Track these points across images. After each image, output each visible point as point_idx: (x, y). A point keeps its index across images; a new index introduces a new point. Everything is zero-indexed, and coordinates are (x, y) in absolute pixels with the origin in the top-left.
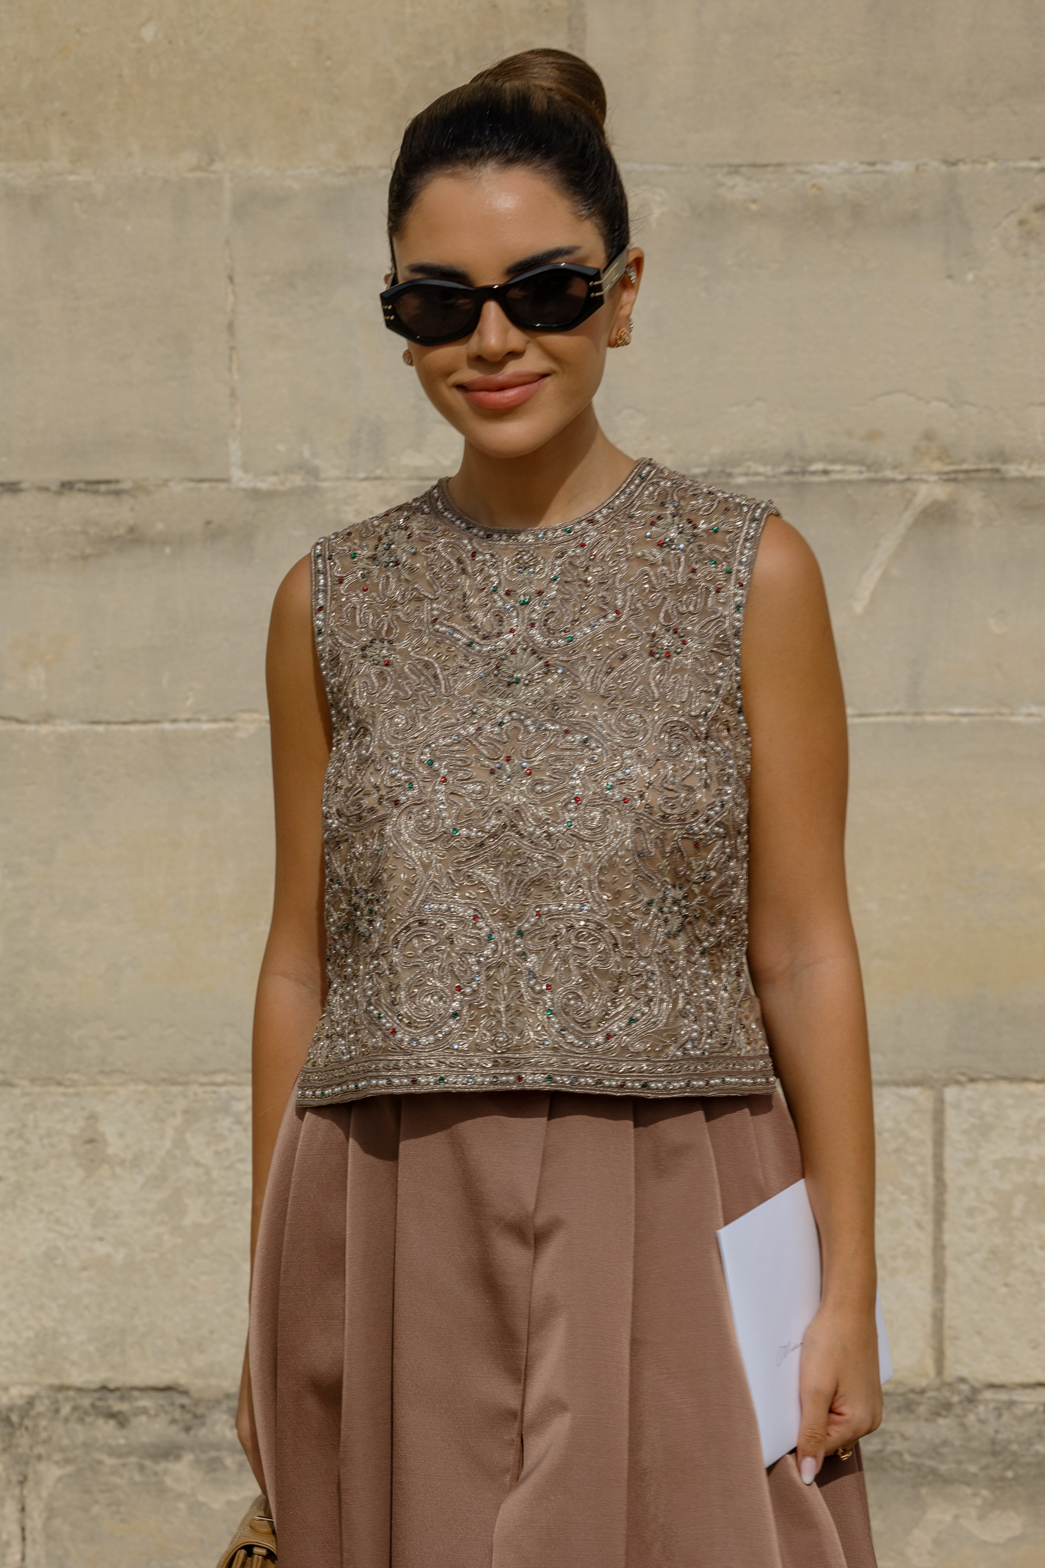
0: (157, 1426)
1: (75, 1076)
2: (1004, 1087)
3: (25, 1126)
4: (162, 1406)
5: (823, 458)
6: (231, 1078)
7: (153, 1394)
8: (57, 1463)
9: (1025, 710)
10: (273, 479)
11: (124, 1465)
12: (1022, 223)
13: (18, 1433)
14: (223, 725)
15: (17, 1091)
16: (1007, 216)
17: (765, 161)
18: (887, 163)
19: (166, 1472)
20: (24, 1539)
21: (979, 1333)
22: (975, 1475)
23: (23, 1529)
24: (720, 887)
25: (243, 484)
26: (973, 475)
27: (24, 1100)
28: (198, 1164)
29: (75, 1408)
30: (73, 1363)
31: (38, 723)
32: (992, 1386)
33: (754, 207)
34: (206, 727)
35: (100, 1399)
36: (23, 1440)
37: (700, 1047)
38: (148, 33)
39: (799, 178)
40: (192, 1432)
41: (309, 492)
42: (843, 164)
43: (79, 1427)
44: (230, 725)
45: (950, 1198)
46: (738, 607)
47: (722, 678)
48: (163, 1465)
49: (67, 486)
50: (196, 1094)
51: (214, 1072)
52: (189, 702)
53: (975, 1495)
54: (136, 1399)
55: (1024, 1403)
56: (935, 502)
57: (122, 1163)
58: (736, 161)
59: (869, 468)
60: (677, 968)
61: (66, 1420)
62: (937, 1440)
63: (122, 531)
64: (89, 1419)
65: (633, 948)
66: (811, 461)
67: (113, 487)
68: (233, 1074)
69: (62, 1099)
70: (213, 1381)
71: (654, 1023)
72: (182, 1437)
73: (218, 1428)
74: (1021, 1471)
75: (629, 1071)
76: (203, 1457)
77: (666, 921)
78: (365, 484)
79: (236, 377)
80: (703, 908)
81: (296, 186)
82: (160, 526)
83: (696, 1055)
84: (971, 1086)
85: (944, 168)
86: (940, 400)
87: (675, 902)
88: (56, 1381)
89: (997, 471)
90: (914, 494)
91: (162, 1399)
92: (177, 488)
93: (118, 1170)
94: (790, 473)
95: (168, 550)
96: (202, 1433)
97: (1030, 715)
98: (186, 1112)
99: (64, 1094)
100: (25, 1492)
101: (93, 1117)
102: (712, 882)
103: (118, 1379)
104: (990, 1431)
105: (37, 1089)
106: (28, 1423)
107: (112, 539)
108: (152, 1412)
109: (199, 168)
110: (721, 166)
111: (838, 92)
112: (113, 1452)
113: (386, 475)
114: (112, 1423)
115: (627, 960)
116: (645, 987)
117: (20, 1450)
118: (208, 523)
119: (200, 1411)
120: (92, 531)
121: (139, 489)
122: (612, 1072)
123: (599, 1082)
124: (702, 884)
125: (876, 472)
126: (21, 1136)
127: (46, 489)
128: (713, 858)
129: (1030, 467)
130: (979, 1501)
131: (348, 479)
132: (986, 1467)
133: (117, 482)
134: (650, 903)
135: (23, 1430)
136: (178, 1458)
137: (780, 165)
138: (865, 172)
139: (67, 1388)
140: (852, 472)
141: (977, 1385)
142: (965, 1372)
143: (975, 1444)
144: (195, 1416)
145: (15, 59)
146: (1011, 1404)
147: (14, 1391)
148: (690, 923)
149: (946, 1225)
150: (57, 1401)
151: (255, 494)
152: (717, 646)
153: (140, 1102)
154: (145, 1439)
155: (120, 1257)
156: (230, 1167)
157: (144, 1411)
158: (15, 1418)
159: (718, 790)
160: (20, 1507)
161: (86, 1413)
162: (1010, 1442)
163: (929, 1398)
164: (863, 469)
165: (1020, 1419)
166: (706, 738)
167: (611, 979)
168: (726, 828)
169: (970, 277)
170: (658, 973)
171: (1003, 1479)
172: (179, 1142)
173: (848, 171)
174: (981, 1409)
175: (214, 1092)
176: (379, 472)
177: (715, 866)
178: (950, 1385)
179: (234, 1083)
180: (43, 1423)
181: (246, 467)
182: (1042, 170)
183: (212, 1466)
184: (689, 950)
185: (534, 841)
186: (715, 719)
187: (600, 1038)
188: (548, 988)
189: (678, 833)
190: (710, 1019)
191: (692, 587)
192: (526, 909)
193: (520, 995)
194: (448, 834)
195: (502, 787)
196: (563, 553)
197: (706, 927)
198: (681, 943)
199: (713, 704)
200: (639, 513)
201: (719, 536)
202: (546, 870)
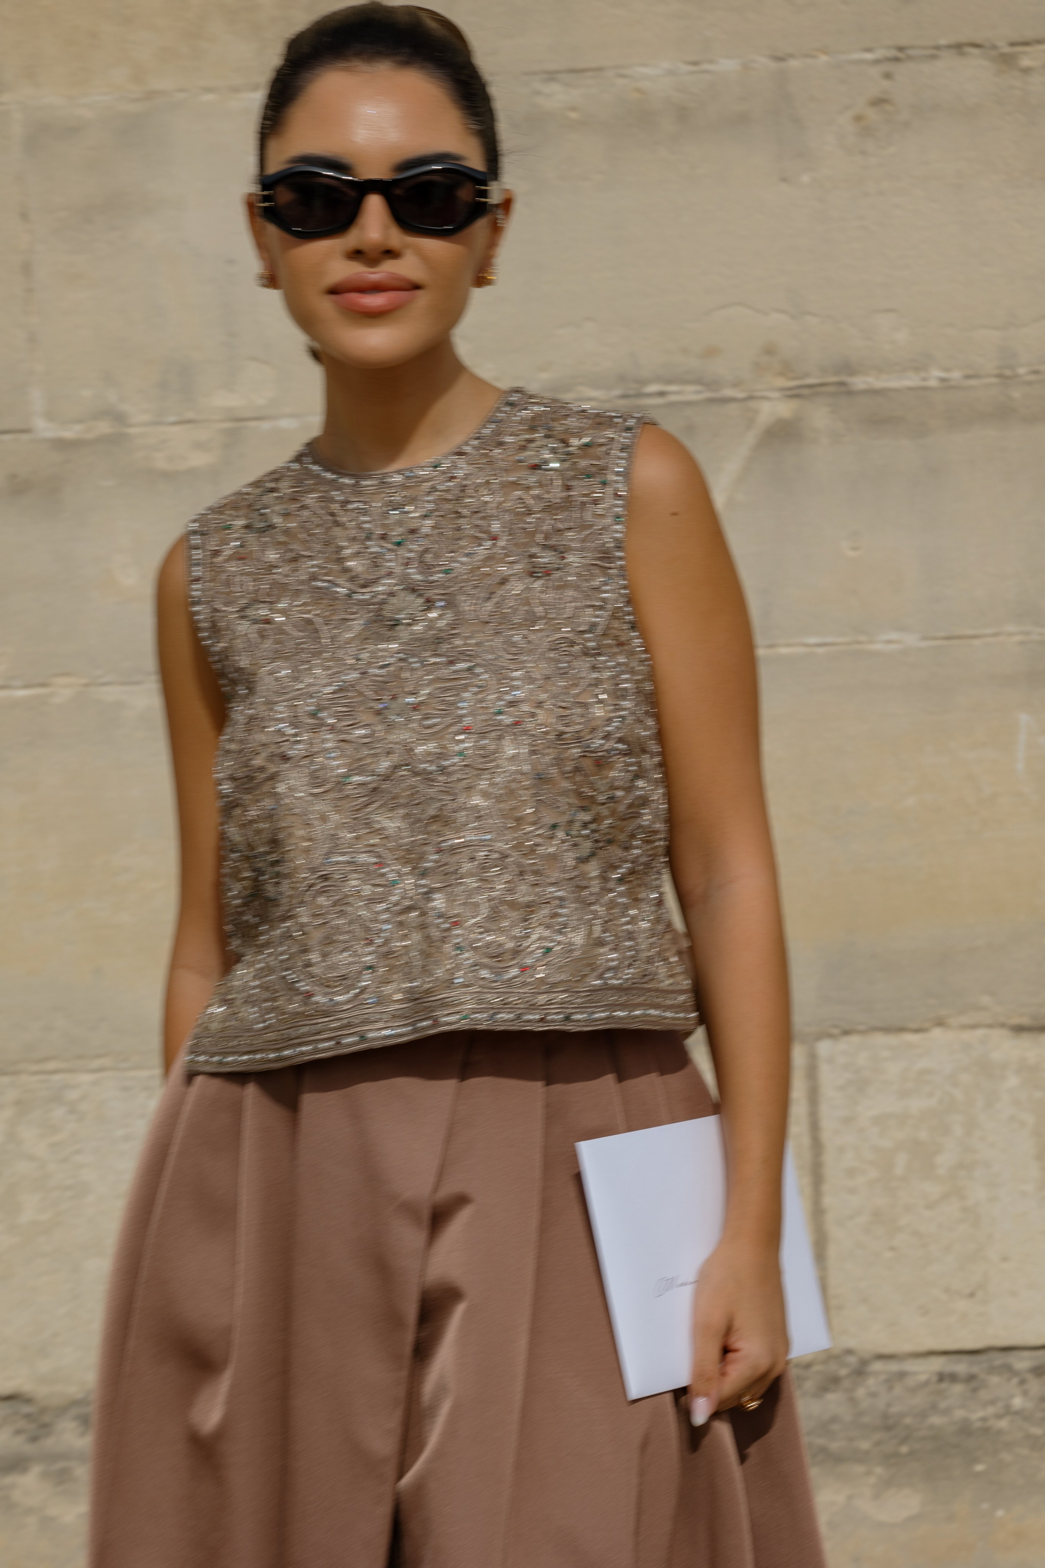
2: (880, 1039)
4: (6, 1416)
5: (659, 379)
6: (63, 1065)
9: (883, 637)
10: (78, 427)
12: (857, 119)
14: (38, 690)
16: (841, 112)
17: (582, 66)
18: (713, 62)
19: (12, 1486)
21: (865, 1301)
22: (867, 1452)
24: (628, 807)
25: (46, 434)
26: (818, 389)
28: (32, 1158)
32: (882, 1357)
33: (573, 115)
34: (19, 693)
37: (620, 976)
39: (620, 82)
40: (39, 1443)
41: (116, 440)
42: (665, 65)
44: (45, 691)
45: (829, 1158)
46: (618, 519)
47: (607, 592)
48: (9, 1479)
50: (27, 1084)
51: (45, 1060)
53: (869, 1473)
55: (916, 1373)
56: (779, 421)
59: (707, 387)
60: (590, 894)
65: (540, 874)
66: (644, 382)
68: (65, 1061)
71: (569, 951)
72: (28, 1448)
73: (66, 1437)
74: (916, 1446)
75: (549, 1003)
76: (52, 1468)
77: (575, 845)
78: (176, 428)
79: (35, 320)
80: (615, 832)
81: (89, 115)
83: (616, 984)
84: (844, 1039)
85: (773, 65)
86: (779, 311)
87: (585, 825)
89: (842, 384)
90: (757, 413)
91: (5, 1408)
94: (624, 396)
96: (49, 1443)
97: (890, 642)
98: (18, 1103)
102: (619, 802)
104: (881, 1404)
113: (197, 418)
115: (534, 888)
116: (556, 915)
118: (13, 477)
119: (46, 1419)
122: (531, 1005)
123: (519, 1017)
124: (609, 805)
125: (715, 391)
128: (616, 777)
129: (877, 378)
130: (872, 1480)
131: (157, 423)
132: (878, 1443)
134: (554, 826)
136: (25, 1470)
137: (600, 69)
138: (689, 73)
140: (690, 393)
141: (866, 1356)
142: (853, 1344)
143: (866, 1419)
144: (42, 1425)
146: (902, 1375)
148: (603, 848)
149: (826, 1187)
151: (61, 444)
152: (598, 559)
156: (64, 1161)
159: (613, 705)
162: (902, 1415)
164: (702, 388)
165: (913, 1391)
166: (597, 653)
167: (519, 910)
168: (627, 744)
169: (806, 179)
170: (569, 900)
171: (897, 1455)
172: (11, 1135)
173: (671, 73)
174: (871, 1382)
175: (46, 1081)
176: (190, 415)
177: (621, 784)
178: (840, 1357)
179: (66, 1071)
181: (50, 416)
182: (877, 62)
183: (62, 1477)
184: (604, 878)
185: (428, 778)
186: (605, 635)
187: (514, 972)
188: (456, 924)
189: (576, 751)
190: (630, 948)
191: (567, 504)
192: (425, 848)
193: (428, 938)
194: (341, 783)
195: (391, 727)
196: (434, 489)
197: (620, 853)
198: (593, 869)
199: (601, 619)
200: (509, 439)
201: (591, 451)
202: (444, 805)
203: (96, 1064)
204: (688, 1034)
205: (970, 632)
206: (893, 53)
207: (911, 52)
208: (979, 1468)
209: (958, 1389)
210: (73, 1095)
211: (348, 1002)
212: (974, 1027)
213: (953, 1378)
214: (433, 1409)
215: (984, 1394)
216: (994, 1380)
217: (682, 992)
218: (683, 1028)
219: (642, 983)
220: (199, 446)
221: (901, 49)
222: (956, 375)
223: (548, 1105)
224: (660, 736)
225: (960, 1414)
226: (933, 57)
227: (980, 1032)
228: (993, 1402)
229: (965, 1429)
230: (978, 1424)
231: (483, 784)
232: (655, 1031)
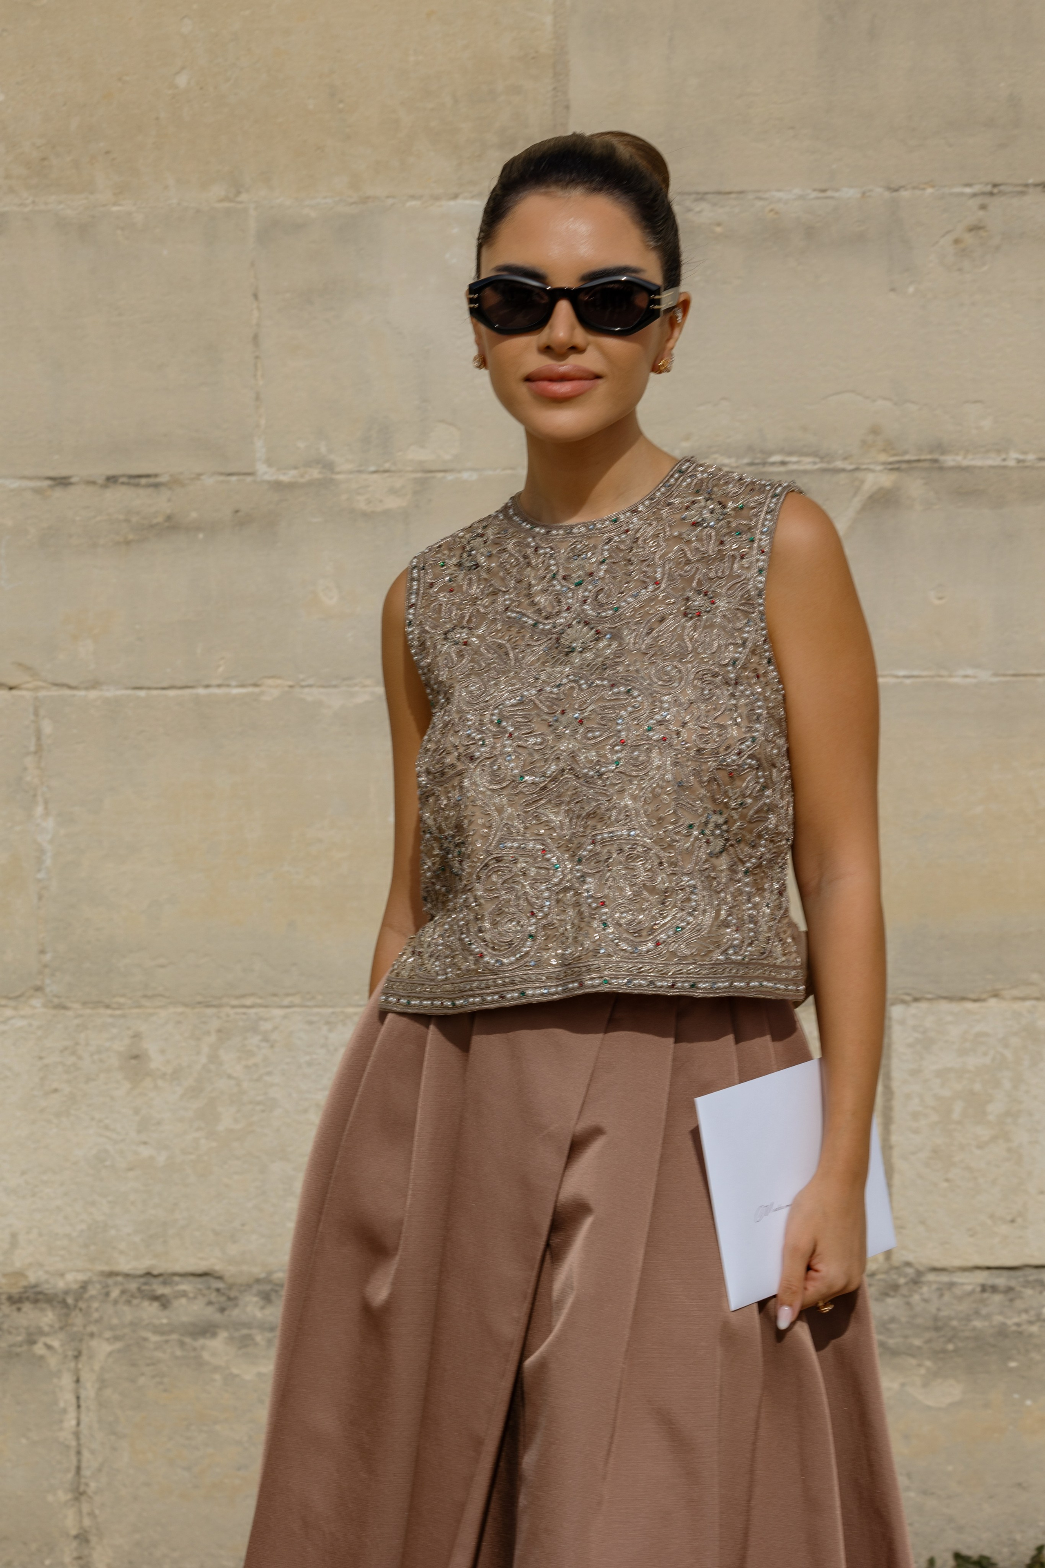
0: (195, 1307)
1: (122, 1000)
2: (944, 1006)
3: (77, 1044)
4: (200, 1290)
5: (781, 451)
6: (259, 1001)
7: (191, 1278)
8: (107, 1340)
9: (962, 672)
10: (293, 473)
11: (167, 1342)
12: (957, 241)
13: (73, 1314)
14: (250, 689)
15: (70, 1013)
16: (943, 236)
17: (728, 190)
18: (837, 190)
19: (203, 1348)
20: (79, 1407)
21: (923, 1222)
22: (919, 1348)
23: (78, 1398)
24: (756, 812)
25: (267, 477)
26: (915, 465)
27: (77, 1021)
28: (230, 1077)
29: (123, 1292)
30: (122, 1252)
31: (87, 689)
32: (934, 1269)
33: (718, 230)
34: (235, 691)
35: (145, 1284)
36: (78, 1320)
37: (741, 953)
38: (182, 81)
39: (759, 203)
40: (227, 1313)
41: (325, 484)
42: (797, 191)
43: (126, 1308)
44: (257, 690)
46: (760, 571)
47: (748, 632)
48: (201, 1342)
49: (112, 480)
50: (228, 1015)
51: (244, 996)
52: (221, 669)
53: (920, 1365)
54: (177, 1284)
55: (963, 1284)
56: (881, 489)
57: (164, 1075)
58: (702, 189)
59: (822, 458)
60: (719, 883)
61: (116, 1302)
62: (886, 1317)
63: (160, 519)
64: (135, 1302)
65: (676, 866)
66: (771, 453)
67: (152, 480)
68: (261, 998)
69: (110, 1020)
70: (245, 1268)
71: (698, 930)
72: (218, 1317)
73: (249, 1309)
74: (960, 1344)
75: (678, 973)
76: (237, 1334)
77: (708, 842)
78: (375, 476)
79: (261, 383)
80: (744, 832)
81: (313, 214)
82: (194, 515)
83: (737, 960)
84: (915, 1005)
85: (887, 194)
86: (885, 399)
87: (718, 826)
88: (106, 1268)
89: (935, 461)
90: (862, 482)
91: (199, 1283)
92: (209, 481)
93: (160, 1083)
94: (751, 464)
95: (201, 536)
96: (235, 1313)
97: (966, 676)
98: (219, 1031)
99: (111, 1016)
100: (80, 1366)
101: (137, 1036)
102: (749, 808)
103: (161, 1266)
104: (933, 1309)
105: (88, 1011)
106: (82, 1304)
107: (152, 526)
108: (191, 1295)
109: (226, 199)
110: (689, 194)
111: (792, 128)
112: (158, 1330)
113: (393, 468)
114: (156, 1304)
115: (671, 877)
116: (689, 900)
117: (75, 1329)
118: (237, 512)
119: (233, 1294)
120: (134, 519)
121: (176, 482)
122: (663, 974)
123: (652, 983)
124: (740, 810)
125: (828, 462)
126: (74, 1053)
127: (94, 483)
128: (747, 787)
129: (965, 458)
130: (923, 1371)
131: (360, 472)
132: (929, 1341)
133: (156, 476)
134: (691, 826)
135: (77, 1311)
136: (214, 1335)
137: (741, 192)
138: (817, 198)
139: (117, 1274)
140: (807, 463)
141: (921, 1269)
142: (910, 1258)
143: (919, 1321)
144: (230, 1299)
145: (65, 105)
146: (951, 1285)
147: (70, 1277)
148: (732, 845)
149: (893, 1127)
150: (107, 1286)
151: (277, 486)
152: (742, 605)
153: (179, 1022)
154: (185, 1319)
155: (162, 1159)
156: (258, 1080)
157: (184, 1294)
158: (70, 1301)
159: (748, 727)
160: (75, 1378)
161: (133, 1296)
162: (950, 1318)
163: (880, 1280)
164: (817, 460)
165: (960, 1299)
166: (736, 684)
167: (657, 894)
168: (758, 760)
169: (911, 290)
170: (700, 888)
171: (944, 1351)
172: (214, 1058)
173: (802, 197)
174: (925, 1289)
175: (244, 1014)
176: (387, 466)
177: (751, 793)
178: (897, 1268)
179: (261, 1006)
180: (95, 1305)
181: (269, 462)
182: (974, 195)
183: (244, 1343)
184: (732, 870)
185: (588, 781)
186: (744, 668)
187: (650, 945)
188: (603, 904)
189: (712, 764)
190: (750, 930)
191: (720, 556)
192: (584, 839)
193: (580, 913)
194: (516, 781)
195: (559, 737)
196: (610, 540)
197: (747, 850)
198: (723, 863)
199: (741, 655)
200: (677, 501)
201: (744, 512)
202: (600, 804)
203: (286, 1001)
204: (797, 1004)
205: (1035, 671)
206: (989, 188)
207: (1002, 188)
208: (1013, 1364)
209: (997, 1298)
210: (267, 1026)
211: (511, 964)
212: (1023, 999)
213: (994, 1289)
214: (561, 1301)
215: (1019, 1304)
216: (1029, 1292)
217: (794, 968)
218: (794, 998)
219: (762, 960)
220: (393, 491)
221: (995, 186)
222: (1031, 457)
223: (674, 1059)
224: (789, 754)
225: (998, 1319)
226: (1023, 193)
227: (1028, 1004)
228: (1026, 1311)
229: (1002, 1332)
230: (1014, 1328)
231: (633, 788)
232: (770, 999)
